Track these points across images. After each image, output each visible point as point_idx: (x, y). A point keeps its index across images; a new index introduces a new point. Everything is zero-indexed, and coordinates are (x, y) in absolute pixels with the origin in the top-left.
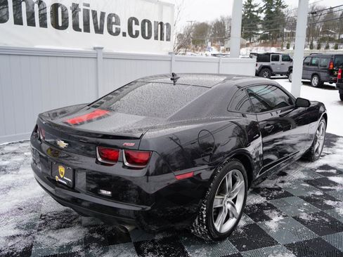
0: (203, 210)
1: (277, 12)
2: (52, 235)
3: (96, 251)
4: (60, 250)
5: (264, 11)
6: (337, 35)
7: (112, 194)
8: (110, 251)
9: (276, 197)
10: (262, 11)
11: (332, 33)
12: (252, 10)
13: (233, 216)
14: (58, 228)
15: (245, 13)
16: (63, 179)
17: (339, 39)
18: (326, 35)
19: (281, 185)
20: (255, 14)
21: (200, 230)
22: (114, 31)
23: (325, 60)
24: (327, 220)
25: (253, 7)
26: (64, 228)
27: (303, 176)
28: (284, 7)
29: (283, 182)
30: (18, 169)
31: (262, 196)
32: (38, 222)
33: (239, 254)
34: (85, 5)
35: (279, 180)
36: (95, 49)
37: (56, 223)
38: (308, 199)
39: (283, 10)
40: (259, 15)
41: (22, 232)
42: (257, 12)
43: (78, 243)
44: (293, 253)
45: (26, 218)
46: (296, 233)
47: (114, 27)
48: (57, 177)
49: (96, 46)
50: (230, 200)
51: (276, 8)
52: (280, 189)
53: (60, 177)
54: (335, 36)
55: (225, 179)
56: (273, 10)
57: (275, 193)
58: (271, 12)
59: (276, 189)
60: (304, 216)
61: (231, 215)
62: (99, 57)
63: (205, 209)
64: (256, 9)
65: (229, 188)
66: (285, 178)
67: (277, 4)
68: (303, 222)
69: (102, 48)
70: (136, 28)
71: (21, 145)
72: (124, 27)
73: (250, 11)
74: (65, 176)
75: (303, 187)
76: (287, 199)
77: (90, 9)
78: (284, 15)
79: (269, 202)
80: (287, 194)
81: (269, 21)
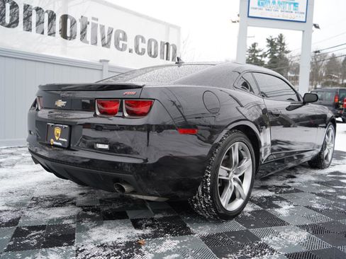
0: (207, 177)
1: (280, 56)
2: (43, 212)
3: (89, 224)
4: (49, 222)
5: (268, 56)
6: (341, 80)
7: (110, 147)
8: (104, 225)
9: (285, 192)
10: (266, 56)
11: (336, 78)
12: (256, 54)
13: (240, 196)
14: (49, 207)
15: (250, 57)
16: (58, 141)
17: (343, 84)
18: (329, 80)
19: (290, 185)
20: (259, 58)
21: (204, 202)
22: (121, 46)
23: (329, 94)
24: (342, 209)
25: (257, 52)
26: (56, 206)
27: (313, 179)
28: (287, 52)
29: (292, 182)
30: (14, 165)
31: (271, 191)
32: (29, 202)
33: (247, 231)
34: (93, 18)
35: (288, 181)
36: (101, 61)
37: (48, 203)
38: (319, 195)
39: (287, 56)
40: (263, 59)
41: (10, 208)
42: (261, 56)
43: (70, 218)
44: (308, 231)
45: (16, 199)
46: (308, 217)
47: (121, 42)
48: (52, 140)
49: (102, 59)
50: (237, 177)
51: (280, 53)
52: (290, 187)
53: (55, 140)
54: (338, 81)
55: (231, 150)
56: (276, 55)
57: (284, 189)
58: (275, 57)
59: (286, 187)
60: (317, 206)
61: (237, 195)
62: (104, 69)
63: (209, 175)
64: (260, 54)
65: (235, 163)
66: (294, 180)
67: (280, 49)
68: (316, 210)
69: (108, 61)
70: (142, 46)
71: (19, 149)
72: (130, 44)
73: (254, 55)
74: (61, 137)
75: (313, 186)
76: (297, 194)
77: (99, 23)
78: (287, 60)
79: (278, 195)
80: (297, 191)
81: (273, 65)
